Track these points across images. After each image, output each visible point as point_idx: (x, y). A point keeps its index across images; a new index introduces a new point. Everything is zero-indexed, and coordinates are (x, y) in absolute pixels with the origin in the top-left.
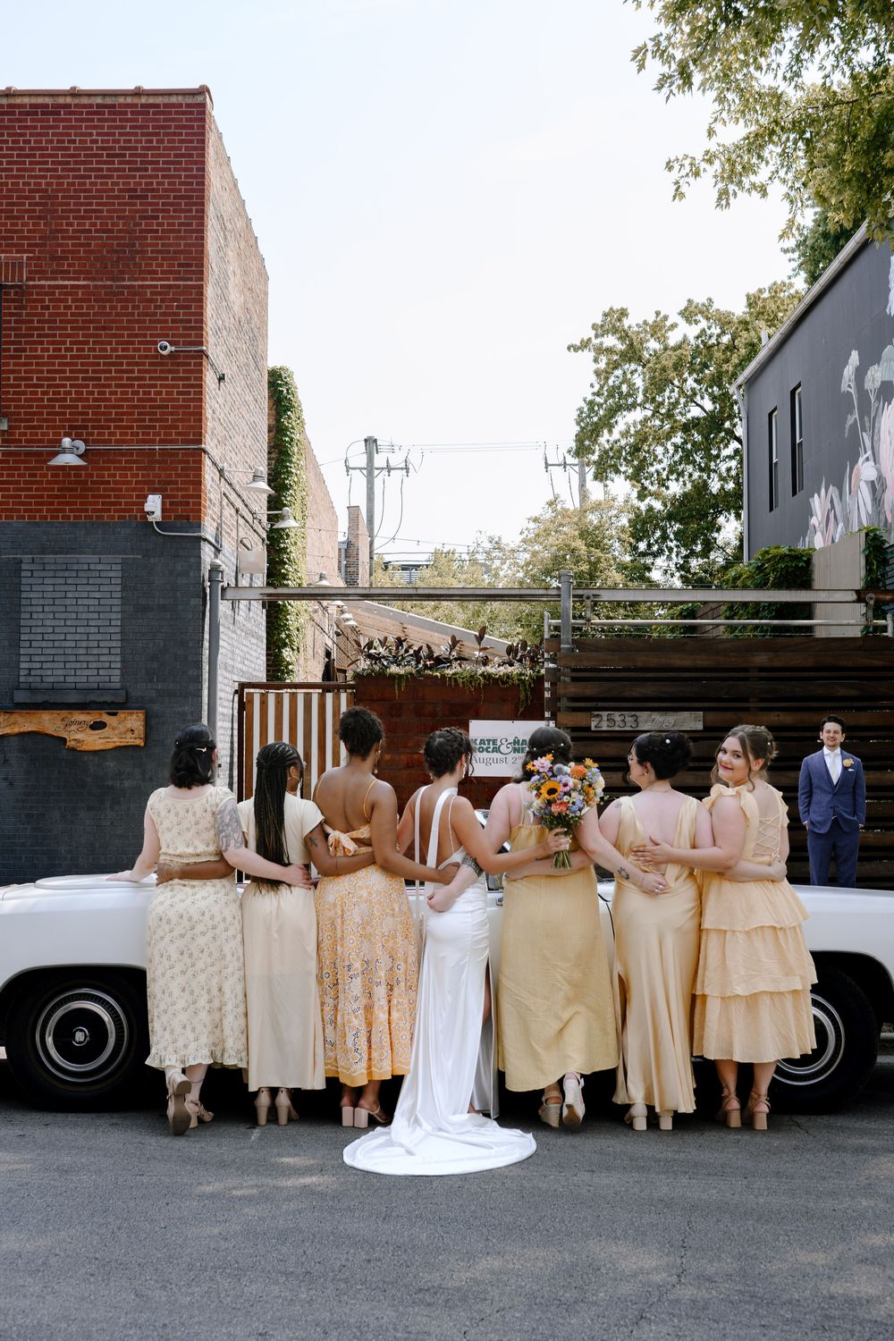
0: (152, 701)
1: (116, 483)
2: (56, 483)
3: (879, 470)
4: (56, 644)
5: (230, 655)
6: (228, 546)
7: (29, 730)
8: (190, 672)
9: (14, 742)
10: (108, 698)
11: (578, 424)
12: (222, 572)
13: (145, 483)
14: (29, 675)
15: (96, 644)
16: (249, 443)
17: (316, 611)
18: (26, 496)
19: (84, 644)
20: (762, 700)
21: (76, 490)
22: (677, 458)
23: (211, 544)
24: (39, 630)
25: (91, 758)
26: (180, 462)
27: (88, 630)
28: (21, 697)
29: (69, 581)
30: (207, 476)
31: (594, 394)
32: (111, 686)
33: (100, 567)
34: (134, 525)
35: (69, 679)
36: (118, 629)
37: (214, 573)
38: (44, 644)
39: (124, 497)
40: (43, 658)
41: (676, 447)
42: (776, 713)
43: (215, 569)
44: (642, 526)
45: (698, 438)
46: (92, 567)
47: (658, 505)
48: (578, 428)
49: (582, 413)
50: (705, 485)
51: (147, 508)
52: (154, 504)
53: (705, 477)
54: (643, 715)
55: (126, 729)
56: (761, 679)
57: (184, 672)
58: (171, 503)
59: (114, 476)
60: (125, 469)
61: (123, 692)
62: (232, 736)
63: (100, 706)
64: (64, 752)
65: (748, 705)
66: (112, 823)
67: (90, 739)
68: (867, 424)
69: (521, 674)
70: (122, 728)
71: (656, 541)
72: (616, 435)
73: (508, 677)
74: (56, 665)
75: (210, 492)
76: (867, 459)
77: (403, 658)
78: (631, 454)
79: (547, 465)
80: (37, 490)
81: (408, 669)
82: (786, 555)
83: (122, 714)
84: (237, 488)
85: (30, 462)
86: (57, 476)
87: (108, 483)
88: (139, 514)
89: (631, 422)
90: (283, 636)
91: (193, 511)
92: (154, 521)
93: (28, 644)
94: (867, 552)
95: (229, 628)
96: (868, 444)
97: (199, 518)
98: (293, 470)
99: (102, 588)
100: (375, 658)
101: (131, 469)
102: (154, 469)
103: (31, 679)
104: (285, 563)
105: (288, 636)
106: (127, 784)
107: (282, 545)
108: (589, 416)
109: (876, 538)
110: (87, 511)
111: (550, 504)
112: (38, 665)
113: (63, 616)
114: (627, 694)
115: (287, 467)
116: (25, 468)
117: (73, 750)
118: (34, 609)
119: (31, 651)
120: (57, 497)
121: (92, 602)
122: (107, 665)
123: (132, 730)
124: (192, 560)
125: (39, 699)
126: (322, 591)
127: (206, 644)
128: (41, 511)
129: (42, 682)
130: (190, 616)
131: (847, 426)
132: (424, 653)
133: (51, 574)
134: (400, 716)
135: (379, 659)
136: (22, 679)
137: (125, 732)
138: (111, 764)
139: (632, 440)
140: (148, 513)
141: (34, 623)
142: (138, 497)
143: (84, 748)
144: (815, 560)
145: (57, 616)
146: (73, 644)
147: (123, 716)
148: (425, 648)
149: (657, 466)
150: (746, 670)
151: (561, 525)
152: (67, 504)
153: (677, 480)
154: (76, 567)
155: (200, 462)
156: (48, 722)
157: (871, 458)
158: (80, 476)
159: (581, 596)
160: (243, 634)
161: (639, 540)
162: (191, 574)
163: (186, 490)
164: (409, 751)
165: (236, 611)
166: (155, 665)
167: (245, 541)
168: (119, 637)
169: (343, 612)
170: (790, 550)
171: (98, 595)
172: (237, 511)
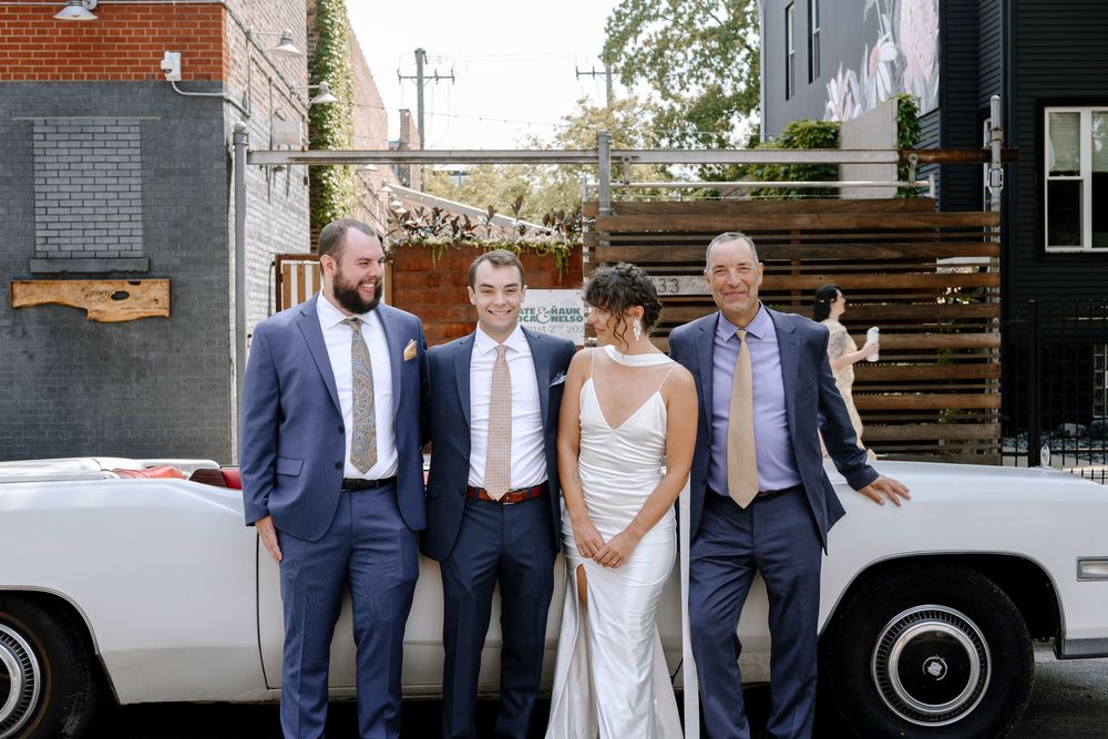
0: (176, 270)
1: (131, 40)
2: (68, 40)
3: (899, 50)
4: (74, 211)
5: (264, 225)
6: (259, 114)
7: (49, 300)
8: (216, 240)
9: (33, 313)
10: (130, 267)
11: (607, 31)
12: (247, 135)
13: (162, 40)
14: (46, 243)
15: (115, 211)
16: (283, 14)
17: (364, 196)
18: (36, 55)
19: (103, 211)
20: (803, 263)
21: (89, 47)
22: (695, 63)
23: (236, 107)
24: (55, 196)
25: (114, 329)
26: (199, 18)
27: (106, 196)
28: (37, 267)
29: (85, 144)
30: (229, 34)
31: (621, 5)
32: (133, 254)
33: (117, 129)
34: (152, 84)
35: (88, 248)
36: (138, 195)
37: (238, 136)
38: (61, 211)
39: (140, 55)
40: (59, 226)
41: (695, 52)
42: (819, 276)
43: (239, 132)
44: (664, 123)
45: (715, 44)
46: (109, 129)
47: (678, 107)
48: (607, 36)
49: (611, 21)
50: (720, 90)
51: (164, 65)
52: (172, 63)
53: (719, 82)
54: (683, 280)
55: (150, 298)
56: (804, 242)
57: (209, 239)
58: (191, 62)
59: (130, 32)
60: (141, 25)
61: (146, 261)
62: (270, 307)
63: (122, 275)
64: (86, 324)
65: (789, 268)
66: (138, 396)
67: (113, 310)
68: (887, 6)
69: (558, 243)
70: (145, 298)
71: (677, 139)
72: (640, 44)
73: (545, 246)
74: (73, 233)
75: (233, 52)
76: (887, 40)
77: (441, 228)
78: (654, 59)
79: (578, 74)
80: (47, 47)
81: (446, 239)
82: (814, 128)
83: (145, 283)
84: (270, 57)
85: (39, 18)
86: (69, 32)
87: (123, 40)
88: (157, 74)
89: (652, 33)
90: (329, 214)
91: (213, 69)
92: (173, 80)
93: (43, 211)
94: (900, 119)
95: (263, 198)
96: (887, 24)
97: (221, 76)
98: (335, 53)
99: (120, 152)
100: (414, 229)
101: (147, 25)
102: (171, 25)
103: (48, 248)
104: (329, 144)
105: (334, 215)
106: (152, 356)
107: (325, 126)
108: (616, 25)
109: (908, 105)
110: (101, 69)
111: (581, 102)
112: (55, 233)
113: (80, 181)
114: (667, 258)
115: (328, 49)
116: (34, 25)
117: (95, 321)
118: (48, 174)
119: (47, 219)
120: (69, 55)
121: (109, 166)
122: (128, 233)
123: (156, 300)
124: (214, 122)
125: (57, 268)
126: (352, 155)
127: (232, 210)
128: (52, 70)
129: (60, 250)
130: (214, 180)
131: (866, 10)
132: (462, 222)
133: (66, 137)
134: (438, 286)
135: (416, 229)
136: (38, 248)
137: (149, 302)
138: (135, 336)
139: (655, 47)
140: (164, 71)
141: (49, 189)
142: (155, 55)
143: (106, 319)
144: (843, 133)
145: (73, 181)
146: (91, 211)
147: (146, 285)
148: (462, 217)
149: (678, 70)
150: (788, 232)
151: (591, 122)
152: (81, 62)
153: (696, 83)
154: (92, 130)
155: (220, 17)
156: (67, 292)
157: (891, 38)
158: (92, 32)
159: (619, 158)
160: (281, 207)
161: (662, 136)
162: (214, 137)
163: (206, 47)
164: (446, 320)
165: (272, 182)
166: (179, 232)
167: (279, 112)
168: (139, 203)
169: (392, 199)
170: (819, 123)
171: (116, 159)
172: (270, 80)
